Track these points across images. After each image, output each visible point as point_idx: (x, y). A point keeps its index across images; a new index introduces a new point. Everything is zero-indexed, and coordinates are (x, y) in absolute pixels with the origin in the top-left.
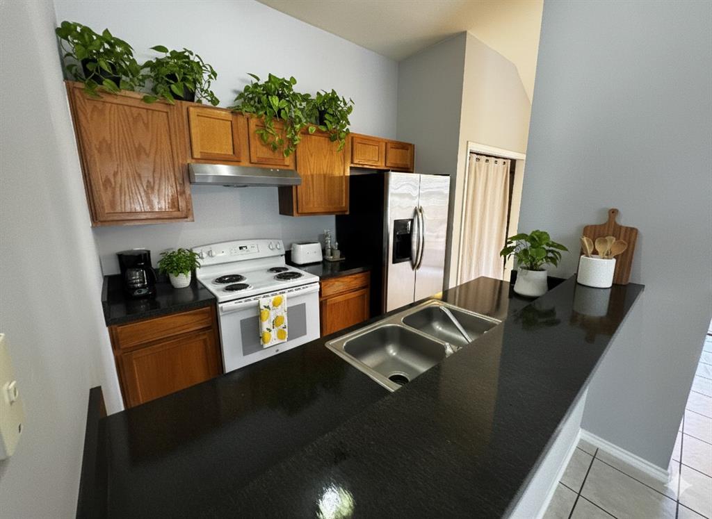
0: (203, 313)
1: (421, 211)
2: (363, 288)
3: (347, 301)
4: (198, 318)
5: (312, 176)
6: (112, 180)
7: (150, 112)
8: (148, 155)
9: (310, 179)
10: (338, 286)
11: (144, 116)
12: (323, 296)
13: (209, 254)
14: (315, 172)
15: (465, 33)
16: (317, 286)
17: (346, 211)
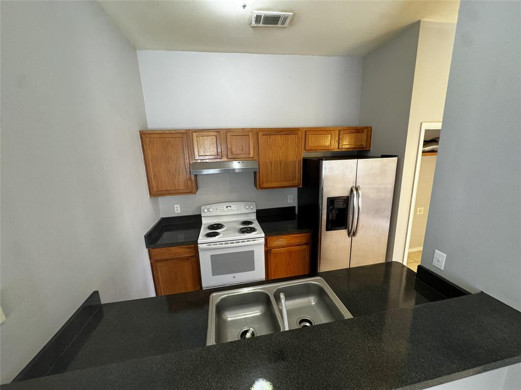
0: (191, 248)
1: (357, 190)
2: (306, 244)
3: (290, 253)
4: (188, 250)
5: (271, 163)
6: (157, 174)
7: (174, 139)
8: (173, 161)
9: (269, 165)
10: (280, 241)
11: (171, 141)
12: (268, 246)
13: (208, 211)
14: (273, 160)
15: (419, 22)
16: (263, 240)
17: (300, 185)
